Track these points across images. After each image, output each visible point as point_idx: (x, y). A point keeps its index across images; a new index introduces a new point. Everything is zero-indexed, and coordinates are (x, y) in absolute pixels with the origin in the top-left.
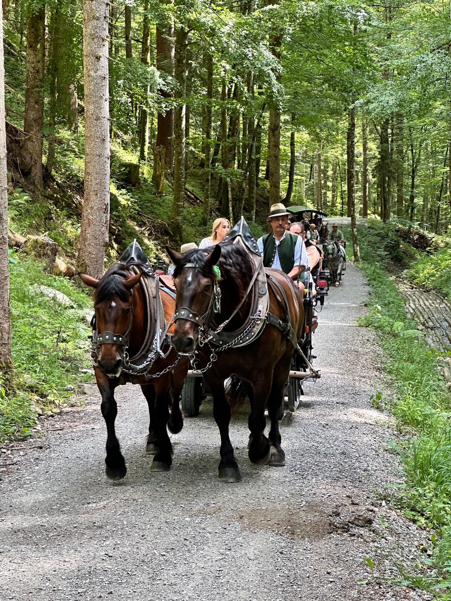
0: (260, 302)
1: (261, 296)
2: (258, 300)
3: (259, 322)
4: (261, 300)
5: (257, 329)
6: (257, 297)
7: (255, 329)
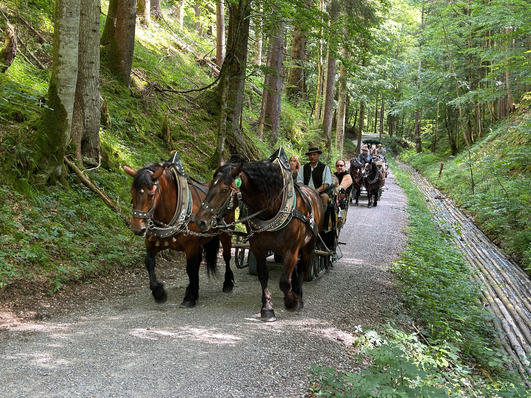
0: (288, 202)
1: (289, 197)
2: (287, 200)
3: (286, 215)
4: (288, 200)
5: (284, 219)
6: (286, 198)
7: (282, 219)
